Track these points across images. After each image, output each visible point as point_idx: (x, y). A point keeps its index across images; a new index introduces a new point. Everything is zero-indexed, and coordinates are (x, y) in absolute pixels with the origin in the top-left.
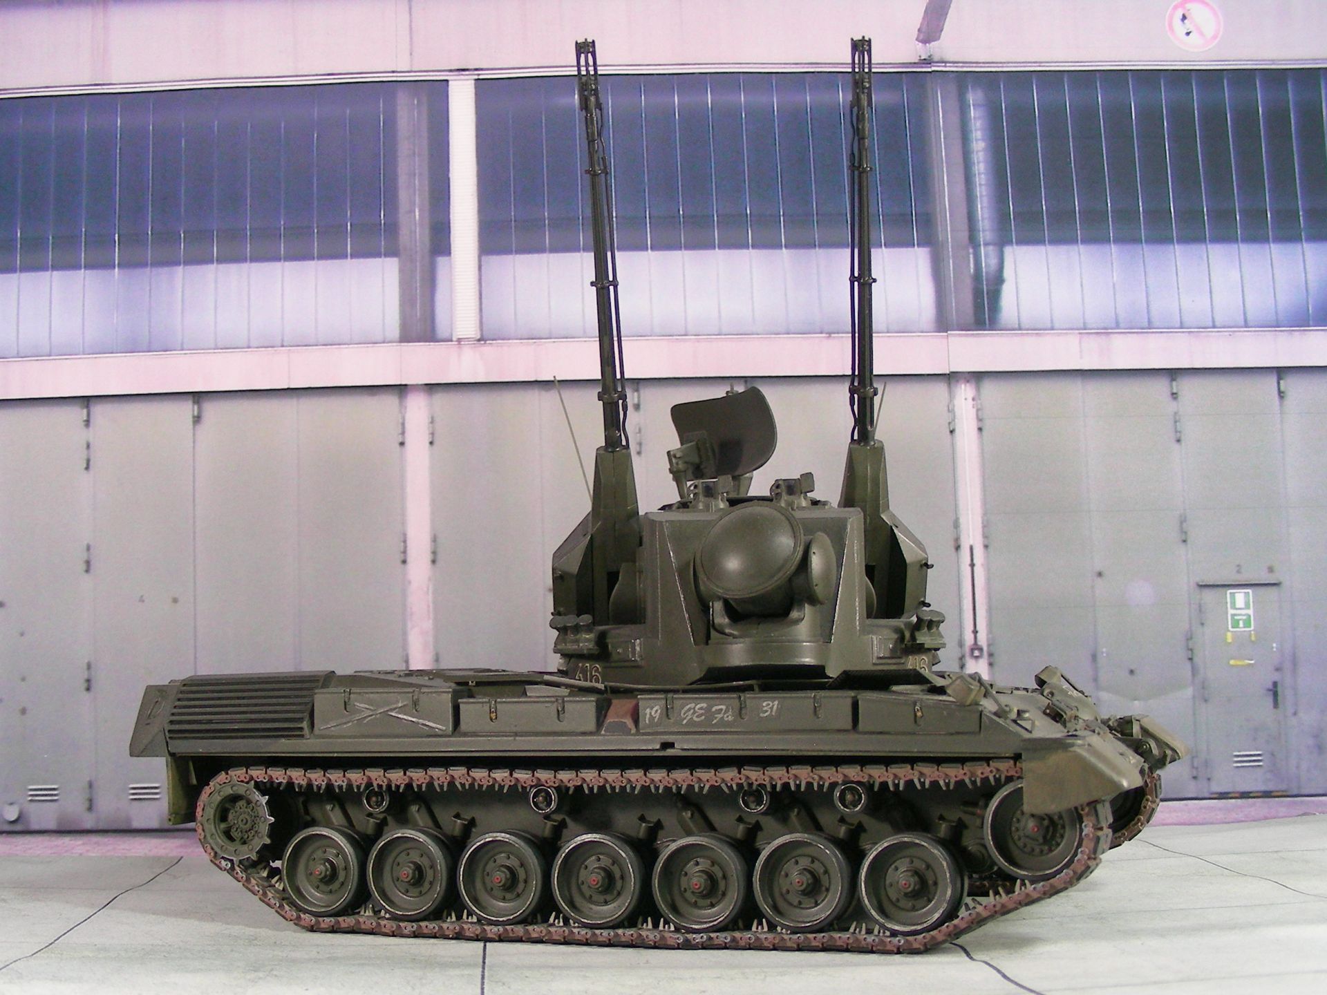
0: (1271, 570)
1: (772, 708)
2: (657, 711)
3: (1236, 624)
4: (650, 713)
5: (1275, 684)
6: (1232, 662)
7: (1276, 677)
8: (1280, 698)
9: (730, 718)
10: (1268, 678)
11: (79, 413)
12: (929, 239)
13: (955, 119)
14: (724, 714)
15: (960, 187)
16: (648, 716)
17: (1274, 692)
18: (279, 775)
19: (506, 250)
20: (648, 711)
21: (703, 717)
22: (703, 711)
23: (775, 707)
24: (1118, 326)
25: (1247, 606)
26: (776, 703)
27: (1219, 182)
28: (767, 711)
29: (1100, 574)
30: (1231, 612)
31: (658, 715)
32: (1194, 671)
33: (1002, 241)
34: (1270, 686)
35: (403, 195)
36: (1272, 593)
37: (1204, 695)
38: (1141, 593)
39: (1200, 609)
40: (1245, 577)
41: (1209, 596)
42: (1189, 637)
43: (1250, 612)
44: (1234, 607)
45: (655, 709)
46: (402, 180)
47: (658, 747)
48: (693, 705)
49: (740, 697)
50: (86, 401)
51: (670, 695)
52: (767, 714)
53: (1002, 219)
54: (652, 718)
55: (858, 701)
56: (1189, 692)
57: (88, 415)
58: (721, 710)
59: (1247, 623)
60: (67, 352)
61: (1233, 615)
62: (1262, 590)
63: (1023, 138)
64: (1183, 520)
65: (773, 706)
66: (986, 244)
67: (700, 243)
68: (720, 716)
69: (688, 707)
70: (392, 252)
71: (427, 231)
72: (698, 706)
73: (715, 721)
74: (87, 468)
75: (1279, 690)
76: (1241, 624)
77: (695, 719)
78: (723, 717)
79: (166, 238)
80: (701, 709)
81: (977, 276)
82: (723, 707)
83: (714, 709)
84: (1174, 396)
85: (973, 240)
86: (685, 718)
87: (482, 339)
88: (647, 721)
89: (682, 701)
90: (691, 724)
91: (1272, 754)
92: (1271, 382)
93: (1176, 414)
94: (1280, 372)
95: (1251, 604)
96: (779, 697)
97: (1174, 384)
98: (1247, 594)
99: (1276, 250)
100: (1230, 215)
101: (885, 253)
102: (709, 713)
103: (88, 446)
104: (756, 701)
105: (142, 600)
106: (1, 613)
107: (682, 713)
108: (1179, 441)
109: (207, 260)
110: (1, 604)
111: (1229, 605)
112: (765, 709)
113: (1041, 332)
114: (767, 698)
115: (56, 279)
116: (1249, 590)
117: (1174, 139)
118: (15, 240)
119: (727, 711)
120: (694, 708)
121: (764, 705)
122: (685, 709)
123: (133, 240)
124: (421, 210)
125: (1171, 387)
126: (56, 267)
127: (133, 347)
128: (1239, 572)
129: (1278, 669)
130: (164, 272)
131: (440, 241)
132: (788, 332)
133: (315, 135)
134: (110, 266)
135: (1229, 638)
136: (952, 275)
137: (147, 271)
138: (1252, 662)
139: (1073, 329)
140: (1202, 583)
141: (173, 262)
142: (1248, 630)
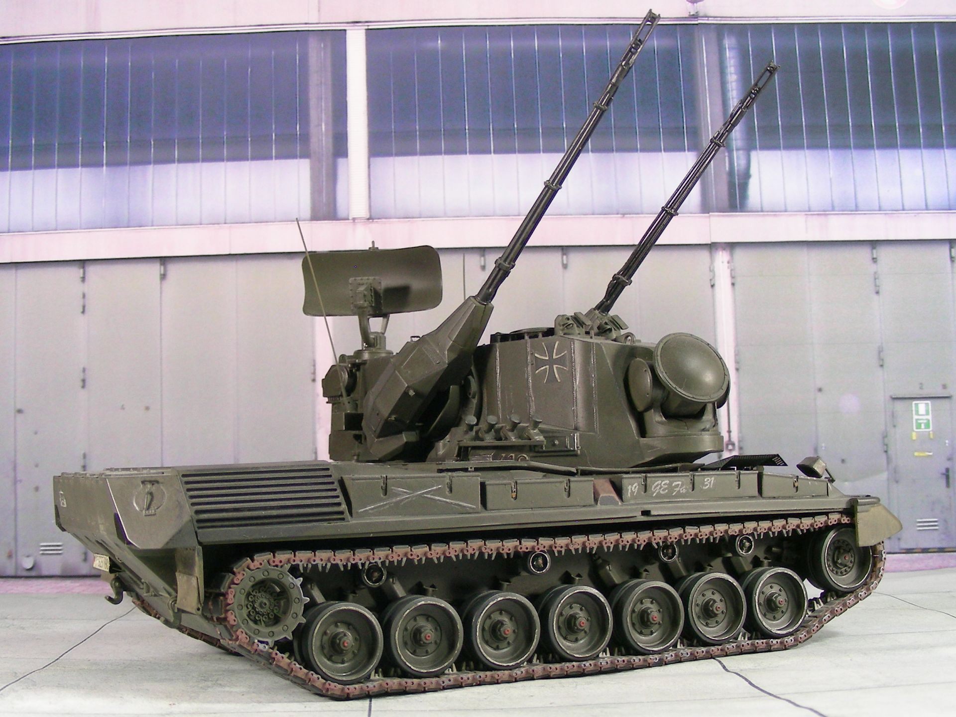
0: (944, 387)
1: (710, 483)
2: (636, 487)
3: (919, 426)
4: (631, 489)
5: (947, 470)
6: (916, 454)
7: (948, 464)
8: (951, 480)
9: (685, 491)
10: (944, 465)
11: (76, 272)
12: (696, 146)
13: (715, 58)
14: (680, 488)
15: (719, 108)
16: (630, 491)
17: (947, 475)
19: (388, 154)
20: (629, 487)
21: (667, 491)
22: (666, 486)
23: (712, 482)
24: (833, 210)
25: (927, 413)
26: (713, 479)
27: (908, 104)
28: (707, 485)
29: (820, 390)
30: (915, 417)
31: (636, 490)
32: (889, 460)
33: (749, 147)
34: (944, 471)
35: (313, 114)
36: (945, 404)
37: (895, 478)
38: (850, 403)
39: (893, 415)
40: (926, 392)
41: (899, 406)
42: (885, 436)
43: (930, 417)
44: (917, 413)
45: (634, 486)
46: (313, 102)
47: (639, 514)
48: (660, 482)
49: (691, 475)
50: (83, 263)
51: (644, 475)
52: (707, 487)
53: (749, 131)
54: (632, 492)
56: (884, 476)
57: (84, 273)
58: (679, 485)
59: (927, 425)
60: (68, 228)
61: (917, 420)
62: (938, 402)
64: (880, 351)
66: (737, 150)
67: (529, 148)
68: (677, 489)
69: (657, 483)
70: (305, 155)
71: (331, 140)
72: (663, 483)
73: (675, 493)
74: (83, 312)
75: (951, 474)
76: (923, 426)
77: (661, 492)
78: (680, 490)
79: (141, 145)
80: (665, 484)
81: (731, 173)
82: (680, 483)
83: (673, 485)
84: (874, 260)
85: (728, 146)
86: (655, 492)
87: (370, 218)
88: (629, 495)
89: (654, 479)
90: (659, 496)
91: (945, 521)
92: (945, 250)
93: (875, 273)
94: (952, 243)
95: (930, 412)
96: (715, 475)
97: (874, 251)
98: (927, 404)
99: (948, 153)
100: (915, 128)
101: (664, 156)
102: (670, 487)
103: (84, 296)
104: (701, 477)
105: (123, 408)
106: (20, 417)
107: (653, 487)
108: (877, 293)
109: (170, 161)
110: (20, 411)
111: (914, 412)
112: (706, 483)
113: (778, 213)
114: (708, 475)
115: (61, 174)
116: (929, 402)
117: (875, 73)
118: (30, 146)
119: (682, 485)
120: (661, 484)
121: (706, 480)
122: (655, 485)
123: (117, 146)
124: (326, 124)
125: (872, 254)
126: (60, 166)
127: (116, 224)
128: (921, 388)
129: (949, 459)
130: (139, 169)
131: (340, 147)
132: (593, 213)
133: (249, 70)
134: (100, 165)
135: (914, 436)
136: (713, 172)
137: (126, 169)
138: (931, 454)
139: (801, 211)
140: (893, 397)
141: (146, 162)
142: (928, 430)
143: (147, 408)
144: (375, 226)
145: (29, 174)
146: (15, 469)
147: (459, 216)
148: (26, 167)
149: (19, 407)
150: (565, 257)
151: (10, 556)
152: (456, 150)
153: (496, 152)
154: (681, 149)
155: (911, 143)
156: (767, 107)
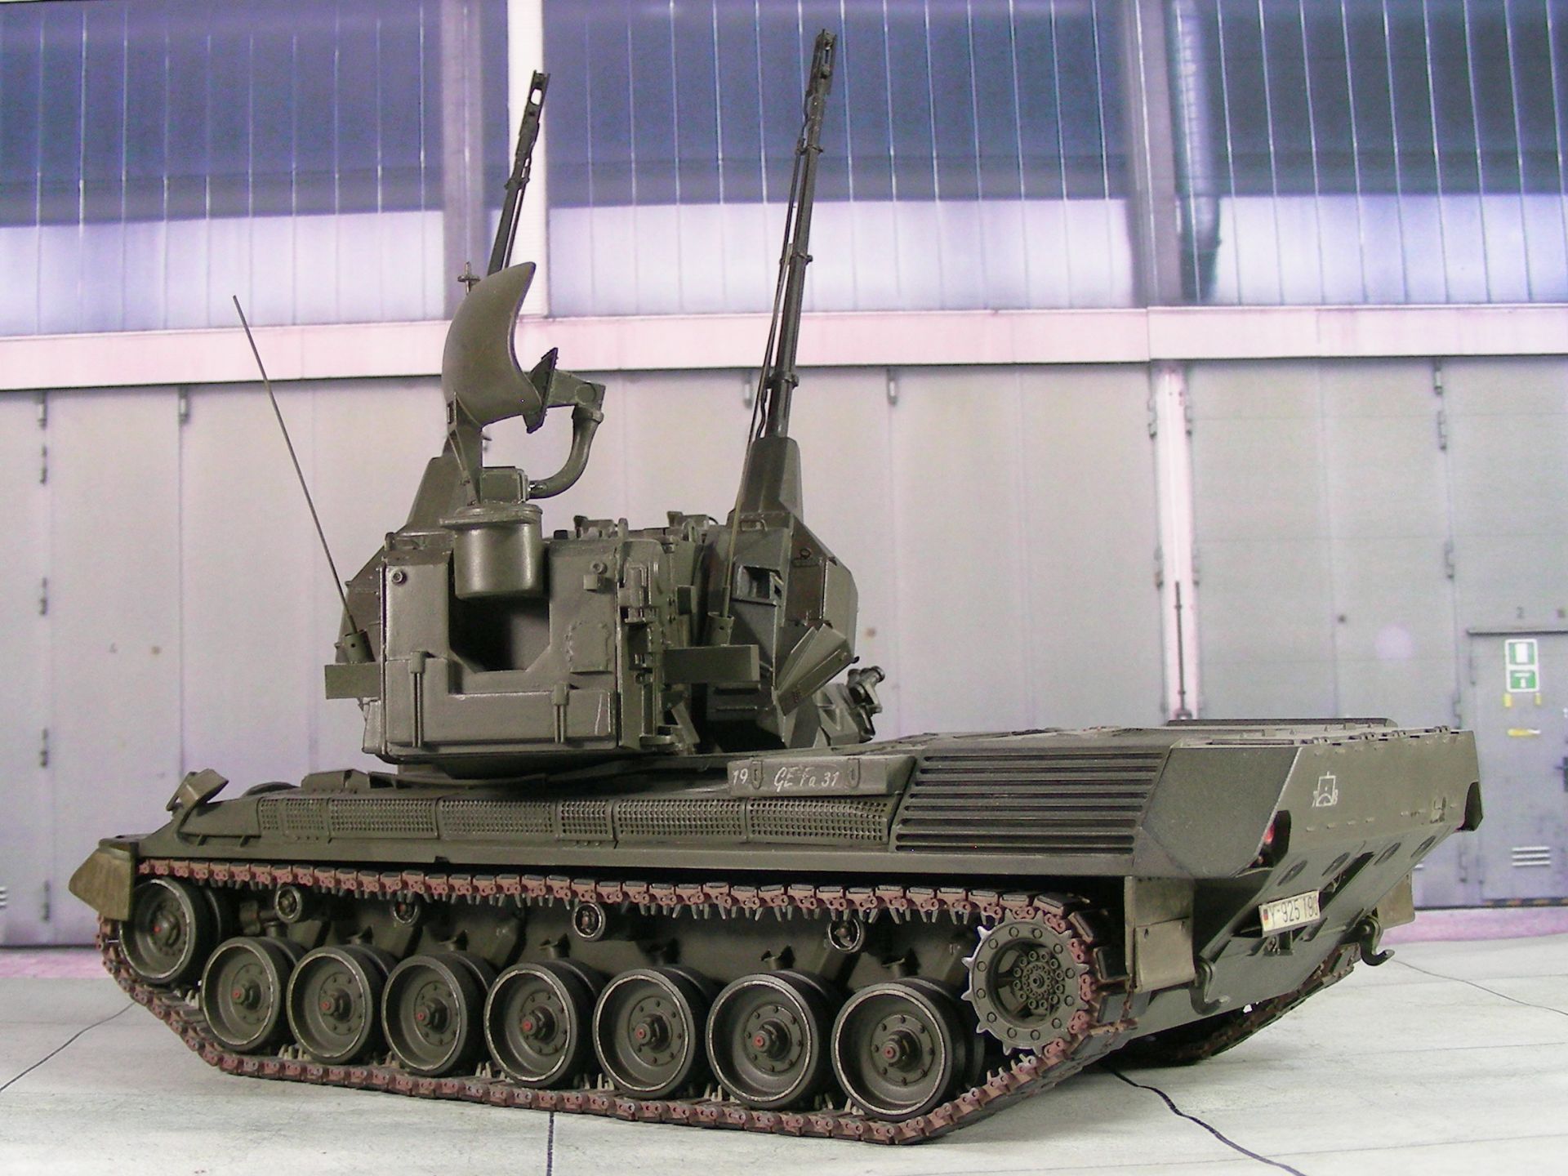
0: (1561, 613)
3: (1516, 683)
5: (1565, 761)
6: (1511, 732)
7: (1566, 751)
10: (1558, 752)
11: (32, 410)
12: (1124, 189)
13: (1157, 35)
15: (1164, 123)
17: (1565, 770)
19: (580, 202)
24: (1365, 301)
25: (1531, 660)
29: (1342, 619)
30: (1510, 667)
33: (1218, 191)
34: (1562, 761)
35: (449, 132)
36: (1562, 643)
38: (1395, 643)
39: (1471, 664)
40: (1526, 624)
41: (1482, 648)
42: (1456, 700)
43: (1535, 667)
44: (1513, 661)
46: (448, 110)
50: (43, 395)
53: (1217, 163)
57: (45, 412)
59: (1531, 682)
60: (17, 332)
61: (1512, 672)
62: (1550, 640)
63: (1244, 58)
64: (1448, 550)
66: (1197, 195)
67: (831, 192)
70: (435, 204)
71: (480, 178)
74: (44, 481)
76: (1523, 683)
79: (146, 186)
81: (1186, 236)
84: (1438, 390)
85: (1180, 190)
87: (550, 316)
91: (1563, 851)
92: (1560, 373)
93: (1440, 413)
95: (1536, 658)
97: (1438, 374)
98: (1531, 645)
101: (1067, 206)
103: (45, 452)
105: (113, 650)
108: (1443, 448)
109: (198, 214)
111: (1507, 659)
113: (1268, 308)
116: (1533, 640)
117: (1439, 60)
123: (103, 188)
124: (472, 150)
125: (1434, 379)
126: (4, 222)
127: (102, 325)
128: (1520, 616)
130: (142, 227)
132: (942, 309)
133: (337, 54)
134: (73, 221)
135: (1508, 701)
136: (1153, 235)
137: (121, 227)
138: (1537, 732)
139: (1308, 304)
140: (1471, 631)
141: (154, 217)
142: (1532, 690)
143: (156, 650)
144: (559, 330)
147: (705, 311)
150: (892, 385)
152: (701, 195)
153: (771, 200)
154: (1098, 194)
155: (1503, 186)
156: (1248, 120)
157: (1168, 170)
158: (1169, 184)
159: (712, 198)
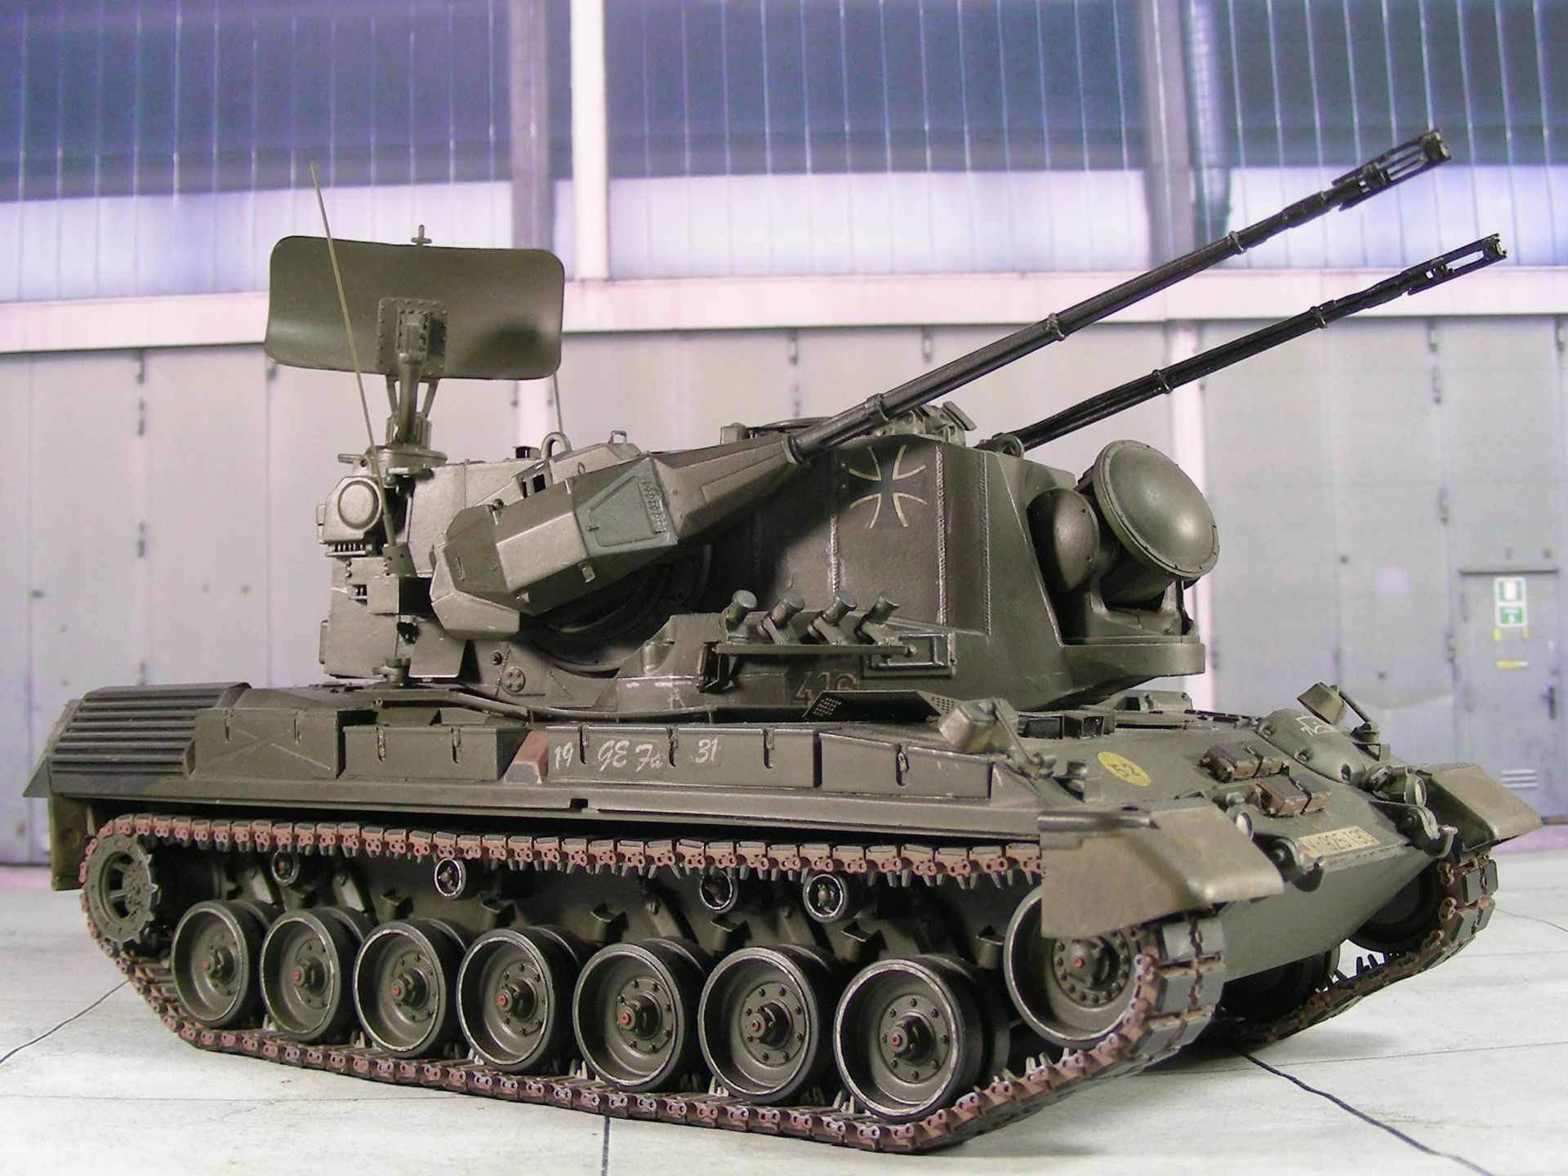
0: (1547, 554)
1: (710, 751)
2: (569, 750)
3: (1505, 619)
4: (561, 753)
5: (1552, 690)
6: (1501, 664)
7: (1552, 681)
8: (1557, 707)
9: (658, 765)
10: (1543, 682)
11: (130, 367)
12: (1141, 160)
13: (1172, 18)
14: (651, 757)
15: (1179, 99)
16: (558, 757)
17: (1551, 699)
18: (162, 826)
19: (638, 173)
20: (558, 750)
21: (625, 762)
22: (624, 753)
23: (714, 748)
24: (1365, 263)
25: (1519, 597)
26: (716, 741)
27: (1487, 95)
28: (704, 755)
29: (1344, 560)
30: (1499, 604)
31: (570, 755)
32: (1456, 674)
33: (1229, 163)
34: (1545, 691)
35: (517, 108)
36: (1548, 582)
37: (1467, 703)
38: (1393, 582)
39: (1463, 601)
40: (1519, 562)
41: (1473, 586)
42: (1450, 635)
43: (1523, 604)
44: (1502, 597)
45: (566, 747)
46: (516, 89)
47: (567, 805)
48: (613, 742)
49: (671, 732)
50: (140, 353)
51: (587, 727)
52: (704, 759)
53: (1228, 136)
54: (563, 761)
55: (820, 743)
56: (1449, 700)
57: (143, 369)
58: (647, 750)
59: (1519, 618)
60: (117, 293)
61: (1502, 609)
62: (1536, 579)
63: (1253, 39)
64: (1442, 495)
65: (712, 746)
66: (1210, 167)
67: (869, 164)
68: (644, 760)
69: (606, 746)
70: (504, 175)
71: (545, 152)
72: (619, 745)
73: (639, 769)
74: (141, 432)
75: (1557, 698)
76: (1512, 619)
77: (616, 764)
78: (649, 763)
79: (235, 158)
80: (621, 748)
81: (1199, 205)
82: (650, 747)
83: (638, 750)
84: (1433, 347)
85: (1194, 161)
86: (603, 763)
87: (611, 279)
88: (557, 766)
89: (601, 736)
90: (611, 771)
91: (1548, 774)
92: (1547, 331)
93: (1435, 369)
94: (1559, 319)
95: (1524, 596)
96: (720, 733)
97: (1433, 333)
98: (1518, 584)
99: (1554, 174)
100: (1499, 132)
101: (1089, 177)
102: (632, 756)
103: (142, 406)
104: (690, 738)
105: (205, 588)
106: (38, 604)
107: (600, 753)
108: (1438, 401)
109: (283, 184)
110: (37, 594)
111: (1497, 597)
112: (701, 751)
114: (705, 733)
115: (104, 208)
116: (1521, 579)
117: (1433, 42)
118: (54, 161)
119: (654, 753)
120: (614, 746)
121: (701, 744)
122: (603, 748)
123: (196, 161)
124: (539, 126)
125: (1429, 337)
126: (104, 193)
127: (195, 287)
128: (1509, 556)
129: (1555, 672)
130: (232, 198)
131: (560, 163)
132: (974, 271)
133: (412, 36)
134: (166, 191)
135: (1497, 635)
136: (1169, 203)
137: (212, 198)
138: (1524, 664)
139: (1311, 267)
140: (1465, 570)
141: (243, 187)
142: (1519, 625)
143: (246, 589)
144: (618, 292)
145: (53, 207)
146: (29, 688)
147: (755, 274)
148: (47, 195)
149: (36, 587)
151: (21, 830)
152: (750, 167)
153: (816, 170)
154: (1117, 165)
155: (1493, 157)
156: (1257, 98)
157: (1182, 144)
158: (1183, 156)
159: (760, 170)
